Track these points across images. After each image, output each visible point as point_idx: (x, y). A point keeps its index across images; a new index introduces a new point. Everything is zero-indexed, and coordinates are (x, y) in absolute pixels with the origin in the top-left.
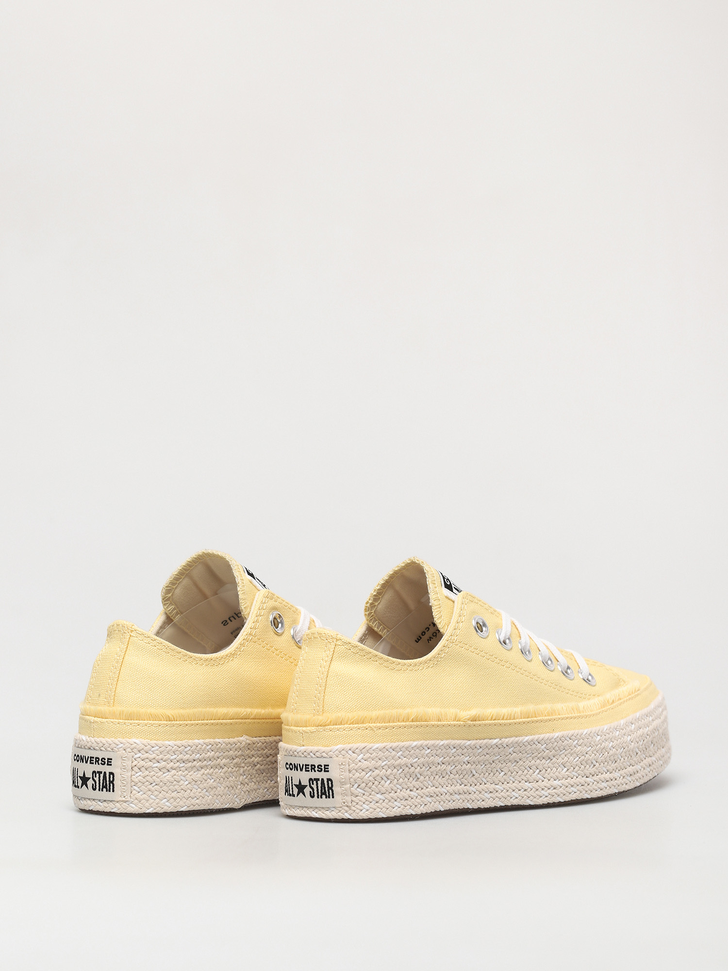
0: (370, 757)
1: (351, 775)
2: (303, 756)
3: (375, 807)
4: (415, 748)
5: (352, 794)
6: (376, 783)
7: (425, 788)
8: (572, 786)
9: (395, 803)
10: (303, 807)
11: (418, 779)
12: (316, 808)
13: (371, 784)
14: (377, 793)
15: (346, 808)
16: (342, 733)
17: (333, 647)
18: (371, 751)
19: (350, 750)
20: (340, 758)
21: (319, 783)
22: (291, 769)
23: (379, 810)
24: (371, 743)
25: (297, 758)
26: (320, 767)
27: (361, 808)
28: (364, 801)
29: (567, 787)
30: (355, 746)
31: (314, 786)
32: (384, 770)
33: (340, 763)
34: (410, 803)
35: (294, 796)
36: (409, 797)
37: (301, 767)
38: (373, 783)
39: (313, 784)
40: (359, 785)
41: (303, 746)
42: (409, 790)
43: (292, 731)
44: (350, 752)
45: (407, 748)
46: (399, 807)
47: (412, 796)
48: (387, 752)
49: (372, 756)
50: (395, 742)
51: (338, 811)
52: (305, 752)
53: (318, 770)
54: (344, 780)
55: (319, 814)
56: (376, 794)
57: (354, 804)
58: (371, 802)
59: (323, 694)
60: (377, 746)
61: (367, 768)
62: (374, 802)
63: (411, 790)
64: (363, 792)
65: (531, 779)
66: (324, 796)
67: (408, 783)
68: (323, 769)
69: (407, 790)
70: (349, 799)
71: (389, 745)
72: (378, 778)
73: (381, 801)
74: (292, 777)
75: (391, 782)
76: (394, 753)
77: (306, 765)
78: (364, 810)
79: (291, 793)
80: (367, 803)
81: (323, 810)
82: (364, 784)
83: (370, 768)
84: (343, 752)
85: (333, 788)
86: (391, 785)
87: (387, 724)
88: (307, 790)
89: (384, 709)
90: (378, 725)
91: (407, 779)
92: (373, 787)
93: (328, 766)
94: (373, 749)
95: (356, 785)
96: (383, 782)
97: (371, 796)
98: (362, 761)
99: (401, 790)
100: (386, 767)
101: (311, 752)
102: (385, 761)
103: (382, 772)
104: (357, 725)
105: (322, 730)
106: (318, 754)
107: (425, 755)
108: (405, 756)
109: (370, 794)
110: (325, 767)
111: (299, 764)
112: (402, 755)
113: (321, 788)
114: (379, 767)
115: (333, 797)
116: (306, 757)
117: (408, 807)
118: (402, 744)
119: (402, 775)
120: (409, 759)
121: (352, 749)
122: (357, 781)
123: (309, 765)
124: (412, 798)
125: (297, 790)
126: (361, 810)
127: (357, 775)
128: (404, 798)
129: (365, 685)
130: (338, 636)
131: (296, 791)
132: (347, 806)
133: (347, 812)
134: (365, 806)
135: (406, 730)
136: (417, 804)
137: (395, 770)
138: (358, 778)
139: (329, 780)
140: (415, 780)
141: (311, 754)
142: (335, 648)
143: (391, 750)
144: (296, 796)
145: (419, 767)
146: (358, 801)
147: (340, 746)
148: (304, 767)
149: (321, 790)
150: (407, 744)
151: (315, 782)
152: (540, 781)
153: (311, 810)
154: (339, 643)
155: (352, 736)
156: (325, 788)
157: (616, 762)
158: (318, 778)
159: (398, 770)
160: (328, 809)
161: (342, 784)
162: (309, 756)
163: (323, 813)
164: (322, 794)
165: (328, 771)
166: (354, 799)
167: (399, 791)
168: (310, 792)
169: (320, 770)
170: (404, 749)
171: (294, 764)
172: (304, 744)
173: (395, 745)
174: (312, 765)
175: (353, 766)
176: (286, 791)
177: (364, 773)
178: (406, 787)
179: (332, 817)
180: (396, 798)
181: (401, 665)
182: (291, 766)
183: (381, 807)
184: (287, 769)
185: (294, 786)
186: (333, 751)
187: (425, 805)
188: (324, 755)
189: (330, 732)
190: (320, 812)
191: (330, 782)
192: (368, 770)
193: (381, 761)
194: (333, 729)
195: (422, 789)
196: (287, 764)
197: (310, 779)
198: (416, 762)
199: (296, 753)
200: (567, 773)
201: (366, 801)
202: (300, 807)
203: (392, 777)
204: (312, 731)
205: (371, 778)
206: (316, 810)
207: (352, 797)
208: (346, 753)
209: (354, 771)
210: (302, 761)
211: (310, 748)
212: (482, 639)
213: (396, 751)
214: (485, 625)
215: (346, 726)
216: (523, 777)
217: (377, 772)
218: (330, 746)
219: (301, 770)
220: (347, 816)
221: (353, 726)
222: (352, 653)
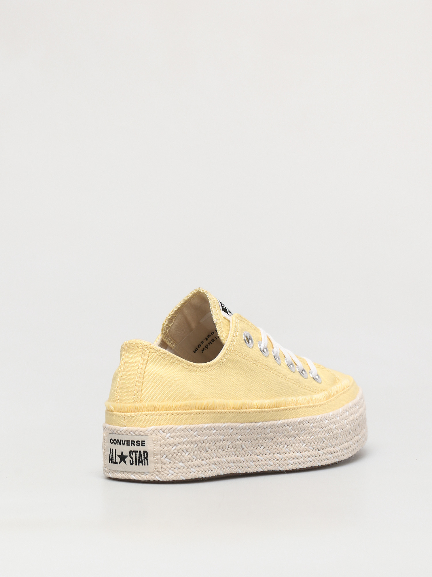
0: (175, 435)
1: (161, 448)
2: (125, 434)
3: (178, 472)
4: (206, 429)
5: (162, 462)
6: (179, 454)
7: (211, 458)
8: (309, 457)
9: (192, 469)
10: (124, 472)
11: (207, 451)
12: (134, 472)
13: (175, 455)
14: (180, 462)
15: (157, 473)
16: (155, 417)
17: (148, 353)
18: (176, 431)
19: (161, 430)
20: (154, 436)
21: (138, 454)
22: (115, 444)
23: (180, 474)
24: (176, 425)
25: (120, 436)
26: (138, 442)
27: (168, 473)
28: (170, 467)
29: (305, 457)
30: (164, 427)
31: (134, 457)
32: (184, 445)
33: (154, 440)
34: (202, 469)
35: (117, 463)
36: (201, 464)
37: (124, 442)
38: (177, 455)
39: (132, 455)
40: (167, 456)
41: (125, 426)
42: (201, 460)
43: (116, 415)
44: (161, 432)
45: (201, 429)
46: (194, 472)
47: (203, 464)
48: (187, 431)
49: (177, 435)
50: (192, 425)
51: (151, 475)
52: (127, 431)
53: (137, 445)
54: (156, 452)
55: (137, 477)
56: (178, 462)
57: (163, 470)
58: (175, 469)
59: (141, 388)
60: (180, 427)
61: (173, 443)
62: (177, 468)
63: (202, 460)
64: (170, 461)
65: (282, 452)
66: (141, 464)
67: (201, 455)
68: (141, 444)
69: (199, 459)
70: (159, 466)
71: (189, 426)
72: (181, 451)
73: (182, 468)
74: (115, 450)
75: (189, 454)
76: (192, 432)
77: (127, 441)
78: (170, 475)
79: (114, 461)
80: (172, 469)
81: (139, 474)
82: (171, 455)
83: (175, 444)
84: (156, 432)
85: (148, 458)
86: (189, 456)
87: (187, 411)
88: (128, 460)
89: (185, 400)
90: (181, 411)
91: (200, 452)
92: (177, 457)
93: (145, 441)
94: (177, 429)
95: (165, 456)
96: (184, 454)
97: (175, 464)
98: (170, 438)
99: (196, 460)
100: (186, 443)
101: (132, 431)
102: (186, 438)
103: (183, 447)
104: (166, 412)
105: (140, 415)
106: (137, 433)
107: (213, 434)
108: (199, 435)
109: (175, 463)
110: (142, 443)
111: (122, 440)
112: (197, 434)
113: (139, 457)
114: (182, 442)
115: (148, 465)
116: (127, 435)
117: (200, 472)
118: (198, 426)
119: (197, 449)
120: (202, 437)
121: (163, 430)
122: (165, 453)
123: (130, 441)
124: (203, 466)
125: (120, 459)
126: (168, 474)
127: (166, 448)
128: (198, 465)
129: (171, 382)
130: (151, 346)
131: (118, 459)
132: (158, 471)
133: (157, 475)
134: (170, 471)
135: (200, 415)
136: (206, 470)
137: (192, 445)
138: (167, 450)
139: (145, 452)
140: (205, 452)
141: (132, 433)
142: (149, 354)
143: (190, 430)
144: (118, 463)
145: (208, 443)
146: (166, 468)
147: (153, 427)
148: (126, 442)
149: (139, 460)
150: (200, 426)
151: (134, 453)
152: (288, 453)
153: (130, 474)
154: (152, 350)
155: (162, 419)
156: (142, 458)
157: (337, 439)
158: (137, 450)
159: (194, 445)
160: (143, 473)
161: (155, 455)
162: (130, 434)
163: (140, 476)
164: (139, 462)
165: (145, 445)
166: (163, 466)
167: (194, 460)
168: (130, 461)
169: (138, 444)
170: (198, 430)
171: (118, 440)
172: (125, 425)
173: (192, 426)
174: (132, 441)
175: (163, 442)
176: (110, 459)
177: (171, 447)
178: (199, 457)
179: (146, 479)
180: (192, 465)
181: (196, 367)
182: (115, 442)
183: (182, 472)
184: (112, 443)
185: (117, 457)
186: (149, 431)
187: (212, 470)
188: (142, 433)
189: (146, 417)
190: (137, 476)
191: (146, 454)
192: (173, 445)
193: (183, 439)
194: (149, 414)
195: (210, 459)
196: (111, 439)
197: (131, 452)
198: (206, 439)
199: (119, 432)
200: (306, 447)
201: (172, 467)
202: (122, 471)
203: (190, 450)
204: (132, 416)
205: (176, 451)
206: (134, 474)
207: (162, 465)
208: (157, 432)
209: (164, 446)
210: (124, 438)
211: (131, 428)
212: (249, 348)
213: (193, 431)
214: (251, 339)
215: (158, 412)
216: (276, 450)
217: (180, 446)
218: (146, 427)
219: (124, 444)
220: (157, 478)
221: (163, 412)
222: (162, 358)
